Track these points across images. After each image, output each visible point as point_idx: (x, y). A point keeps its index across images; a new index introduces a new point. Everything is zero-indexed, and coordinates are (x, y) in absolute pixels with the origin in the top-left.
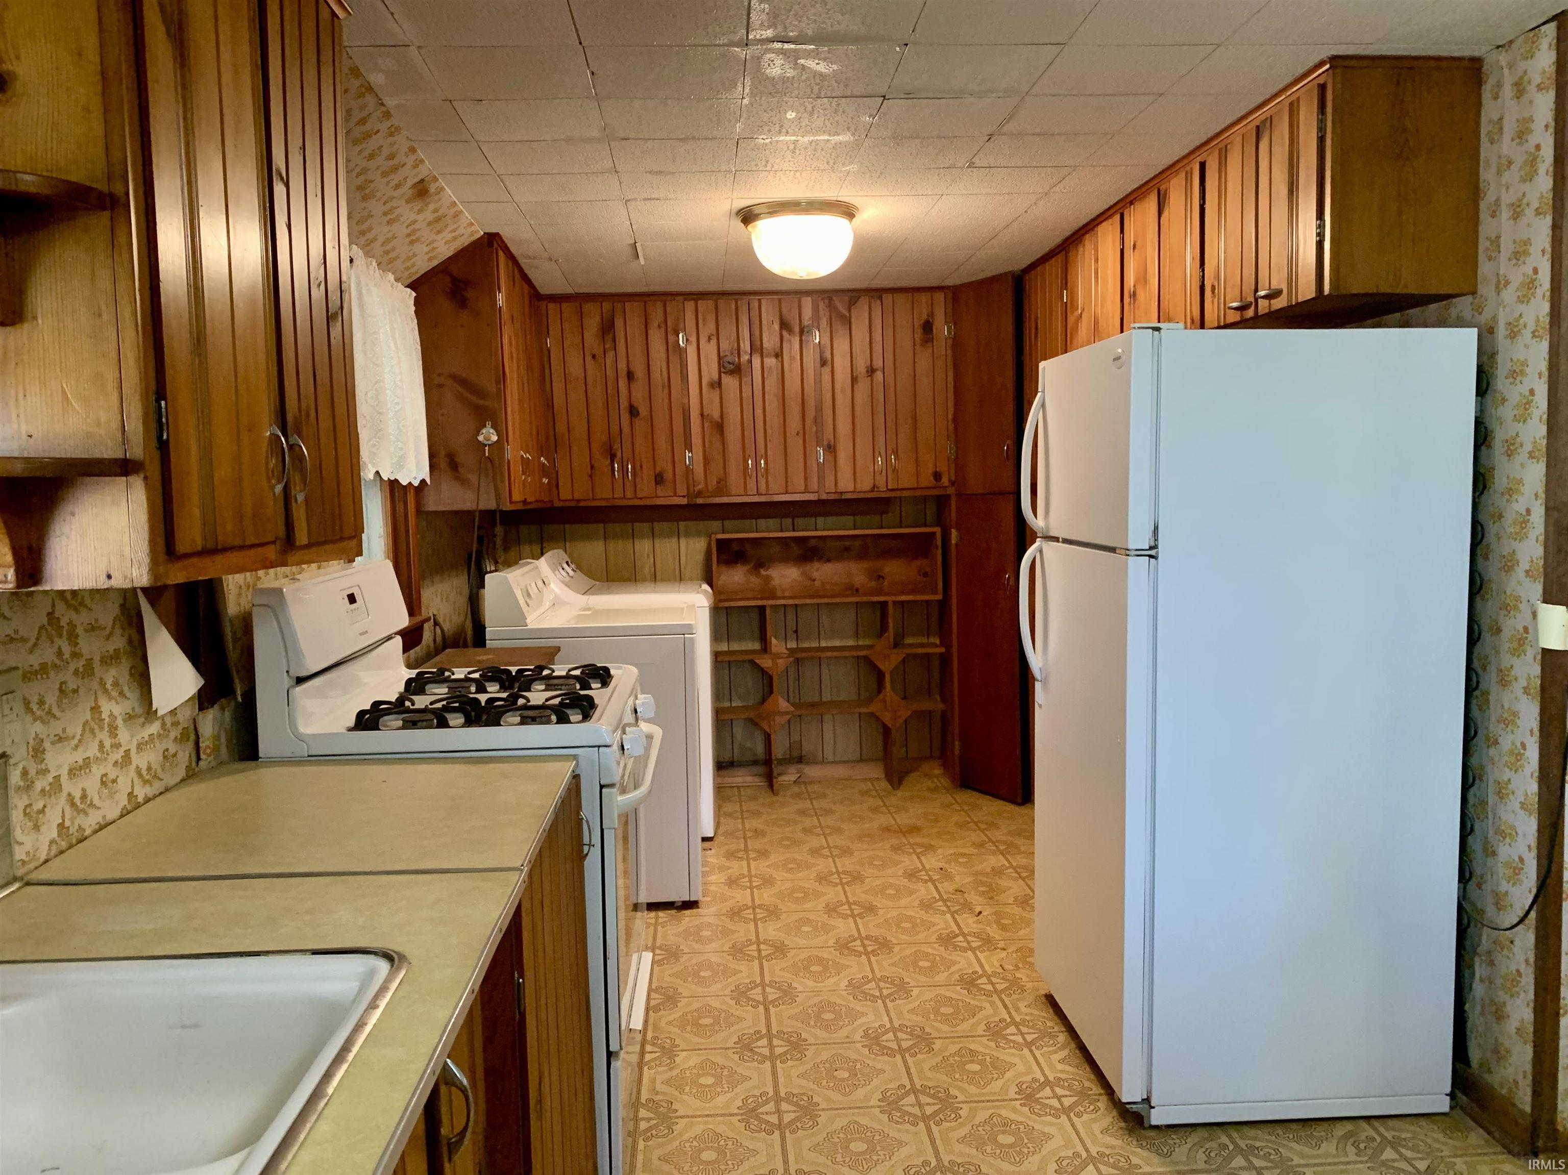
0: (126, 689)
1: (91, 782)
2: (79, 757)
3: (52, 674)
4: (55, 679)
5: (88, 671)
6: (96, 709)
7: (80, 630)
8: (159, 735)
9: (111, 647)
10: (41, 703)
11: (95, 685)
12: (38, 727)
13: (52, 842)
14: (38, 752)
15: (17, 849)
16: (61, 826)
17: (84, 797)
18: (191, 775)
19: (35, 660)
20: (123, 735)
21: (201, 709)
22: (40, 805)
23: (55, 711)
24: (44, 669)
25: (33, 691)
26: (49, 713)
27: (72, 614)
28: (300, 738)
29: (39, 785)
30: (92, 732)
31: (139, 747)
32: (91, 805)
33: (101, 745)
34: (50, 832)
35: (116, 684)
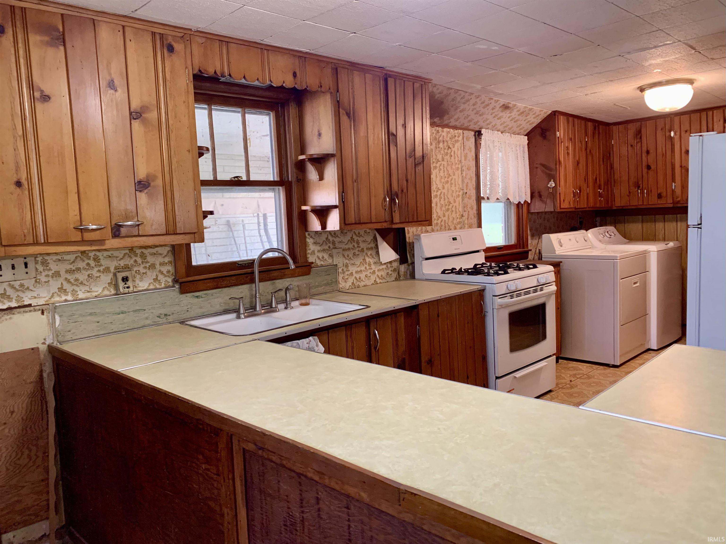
0: (374, 256)
1: (363, 276)
2: (359, 269)
3: (351, 250)
4: (352, 252)
5: (362, 250)
6: (364, 259)
7: (360, 242)
8: (385, 269)
9: (370, 246)
10: (348, 256)
11: (364, 254)
12: (347, 261)
13: (350, 286)
14: (347, 266)
15: (340, 285)
16: (353, 283)
17: (360, 278)
18: (396, 279)
19: (347, 247)
20: (373, 267)
21: (400, 264)
22: (347, 277)
23: (352, 258)
24: (349, 249)
25: (346, 253)
26: (350, 258)
27: (358, 238)
28: (423, 274)
29: (347, 273)
30: (363, 264)
31: (378, 270)
32: (362, 280)
33: (366, 268)
34: (349, 283)
35: (371, 255)
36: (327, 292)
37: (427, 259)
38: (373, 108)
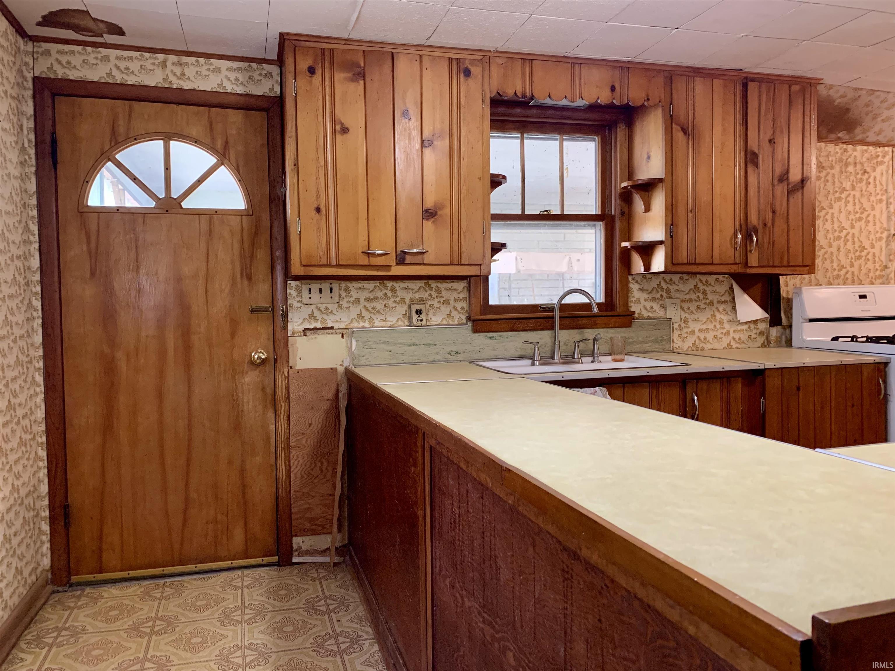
0: (729, 313)
1: (710, 336)
2: (704, 327)
3: (694, 302)
4: (695, 304)
5: (711, 303)
6: (713, 315)
7: (708, 292)
8: (746, 330)
9: (723, 299)
10: (688, 309)
11: (714, 308)
12: (687, 315)
13: (689, 347)
14: (686, 321)
15: (674, 344)
16: (694, 344)
17: (705, 338)
18: (763, 346)
19: (687, 297)
20: (727, 326)
21: (770, 326)
22: (686, 335)
23: (694, 312)
24: (691, 300)
25: (686, 305)
26: (692, 312)
27: (705, 287)
28: (804, 341)
29: (685, 330)
30: (711, 321)
31: (735, 331)
32: (708, 342)
33: (715, 326)
34: (689, 342)
35: (724, 310)
36: (654, 351)
37: (811, 320)
38: (724, 119)
